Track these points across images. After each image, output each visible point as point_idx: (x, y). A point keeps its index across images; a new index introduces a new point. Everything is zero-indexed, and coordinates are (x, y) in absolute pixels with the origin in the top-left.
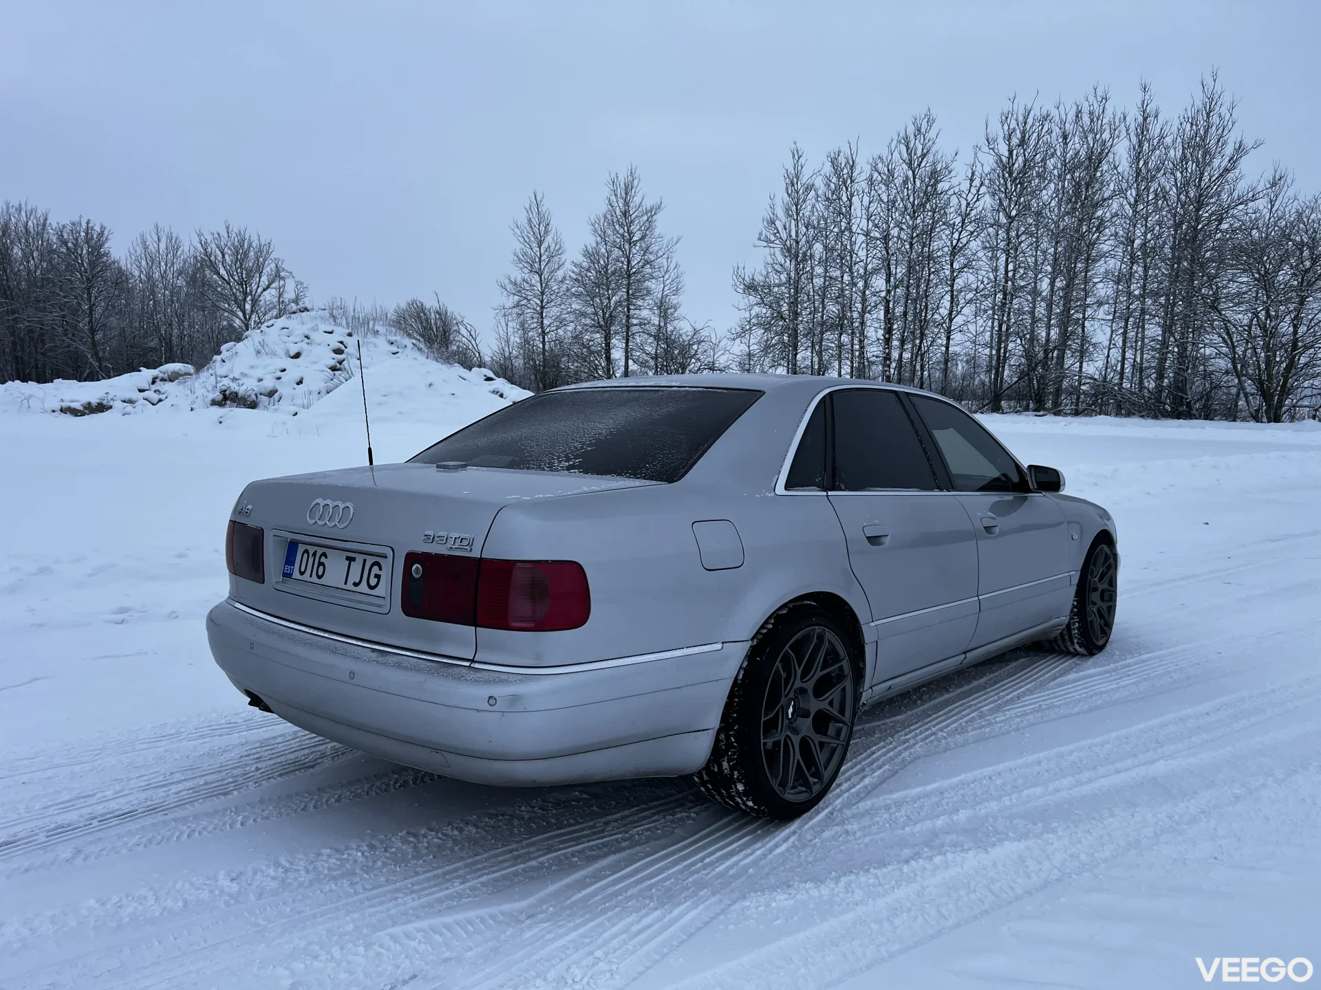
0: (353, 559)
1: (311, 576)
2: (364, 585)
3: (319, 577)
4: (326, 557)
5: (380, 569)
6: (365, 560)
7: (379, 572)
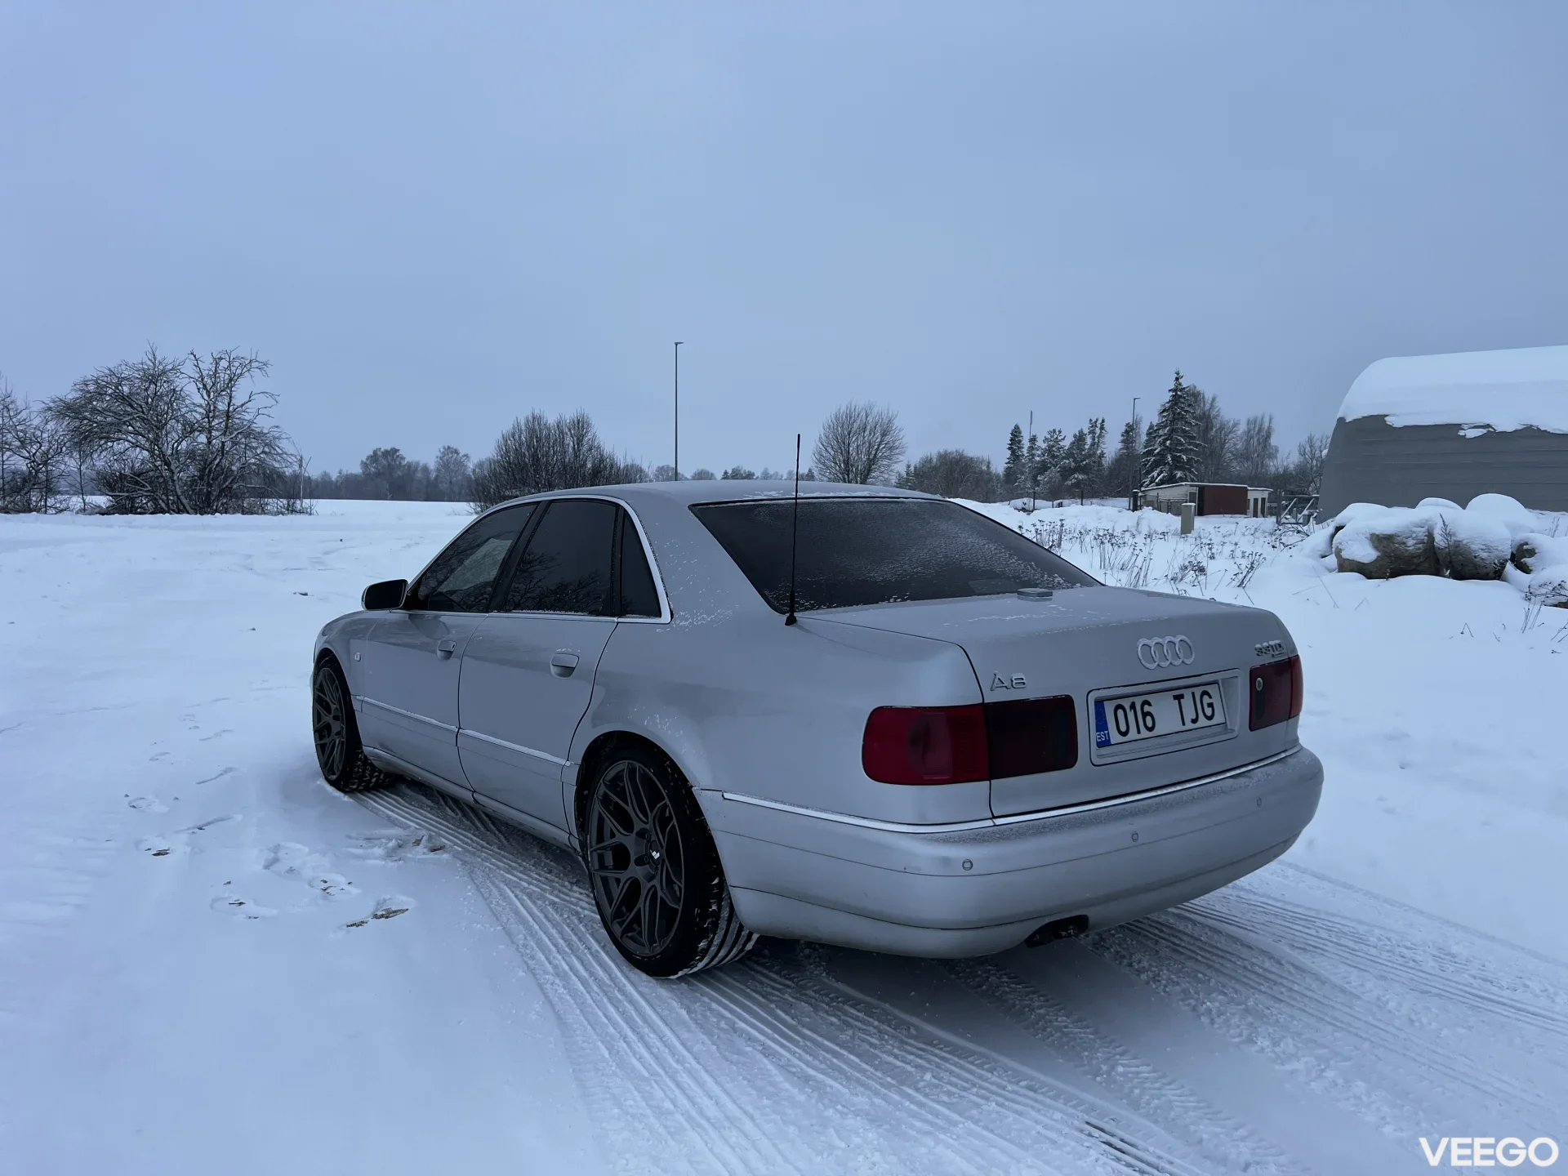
0: (1182, 696)
1: (1139, 732)
2: (1202, 719)
3: (1150, 729)
4: (1150, 704)
5: (1210, 697)
6: (1193, 694)
7: (1210, 701)
